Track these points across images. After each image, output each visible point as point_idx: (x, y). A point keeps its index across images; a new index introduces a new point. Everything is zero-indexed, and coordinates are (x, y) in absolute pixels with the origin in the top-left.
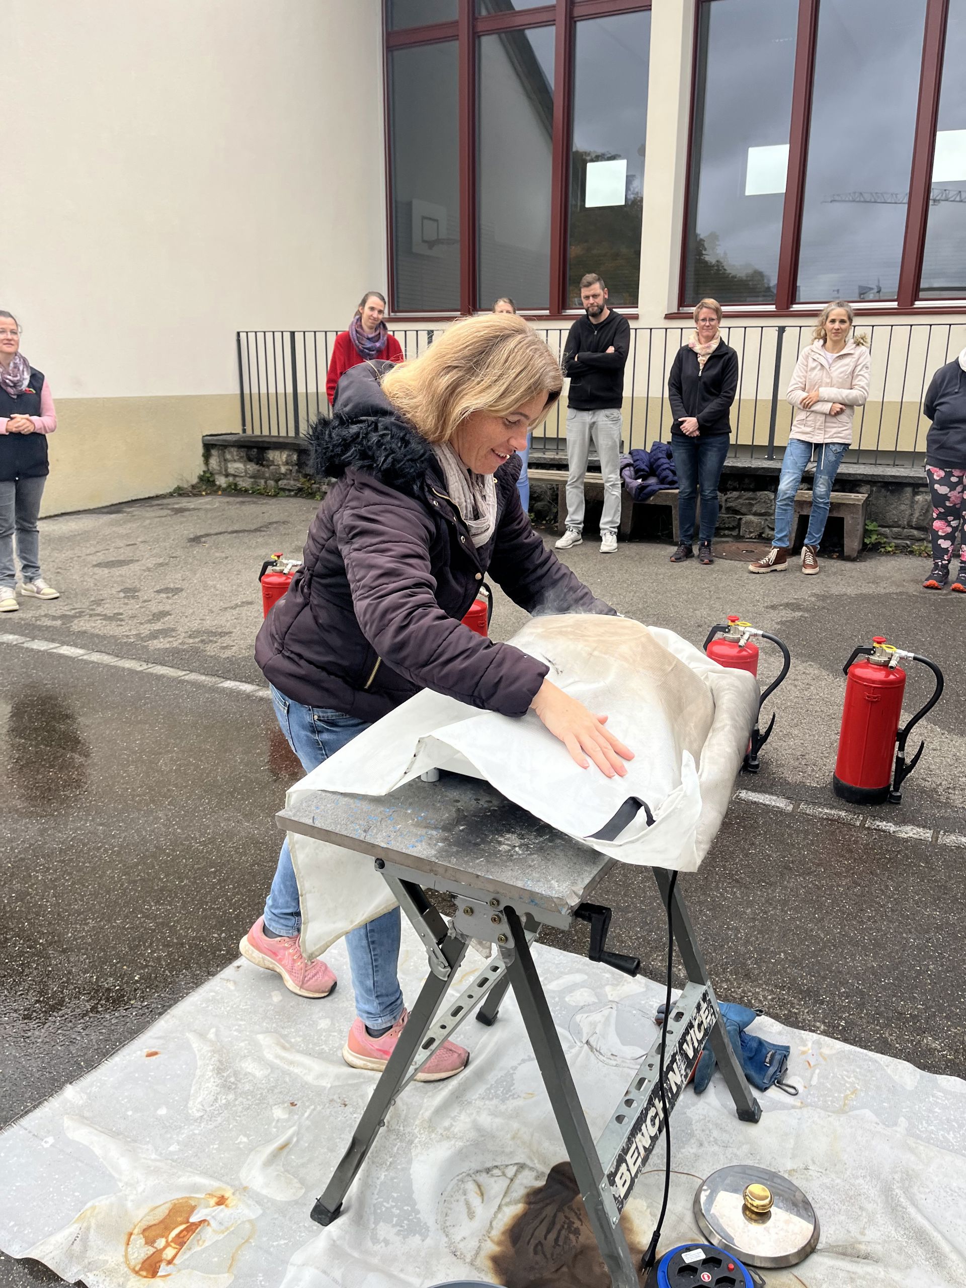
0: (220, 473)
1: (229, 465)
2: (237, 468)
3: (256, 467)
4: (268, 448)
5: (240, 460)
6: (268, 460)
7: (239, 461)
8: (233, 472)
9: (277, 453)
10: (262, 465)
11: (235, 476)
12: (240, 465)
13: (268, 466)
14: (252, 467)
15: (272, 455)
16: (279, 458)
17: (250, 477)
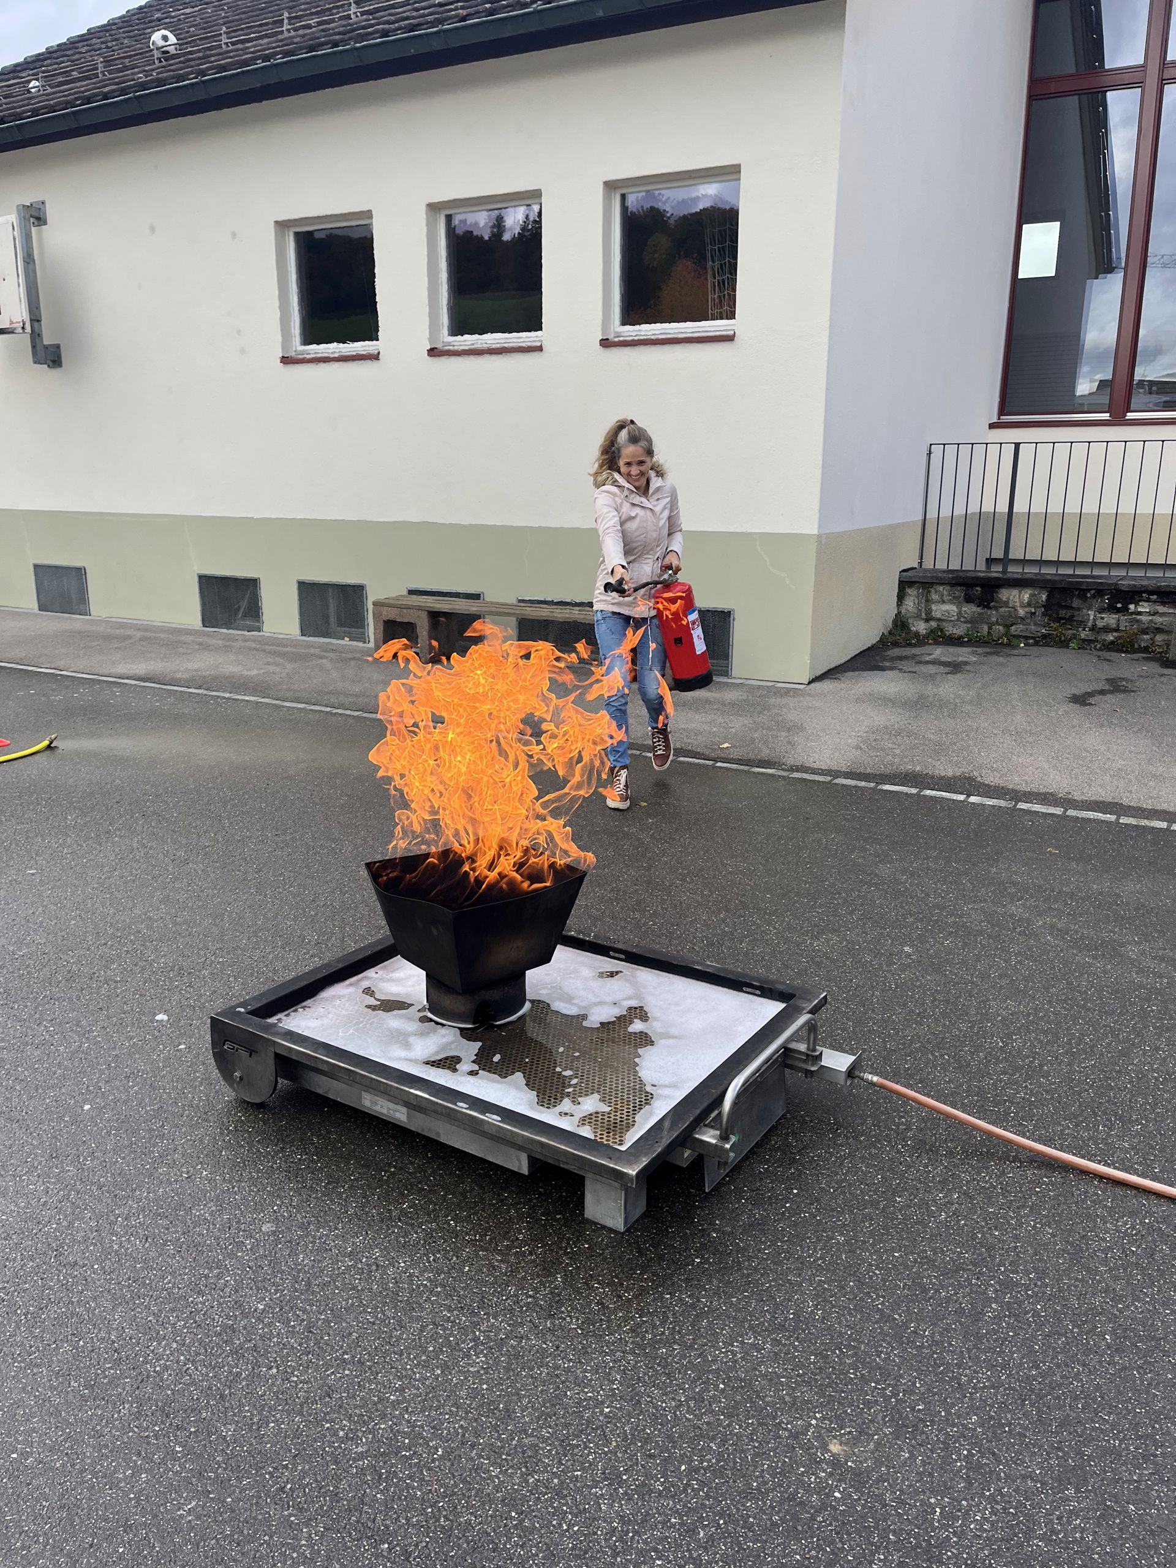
0: (918, 617)
1: (934, 607)
2: (947, 611)
3: (979, 610)
4: (1000, 586)
5: (954, 600)
6: (999, 601)
7: (951, 602)
8: (939, 616)
9: (1015, 592)
10: (985, 607)
11: (939, 620)
12: (952, 608)
13: (996, 608)
14: (970, 609)
15: (1005, 594)
16: (1018, 599)
17: (965, 622)
